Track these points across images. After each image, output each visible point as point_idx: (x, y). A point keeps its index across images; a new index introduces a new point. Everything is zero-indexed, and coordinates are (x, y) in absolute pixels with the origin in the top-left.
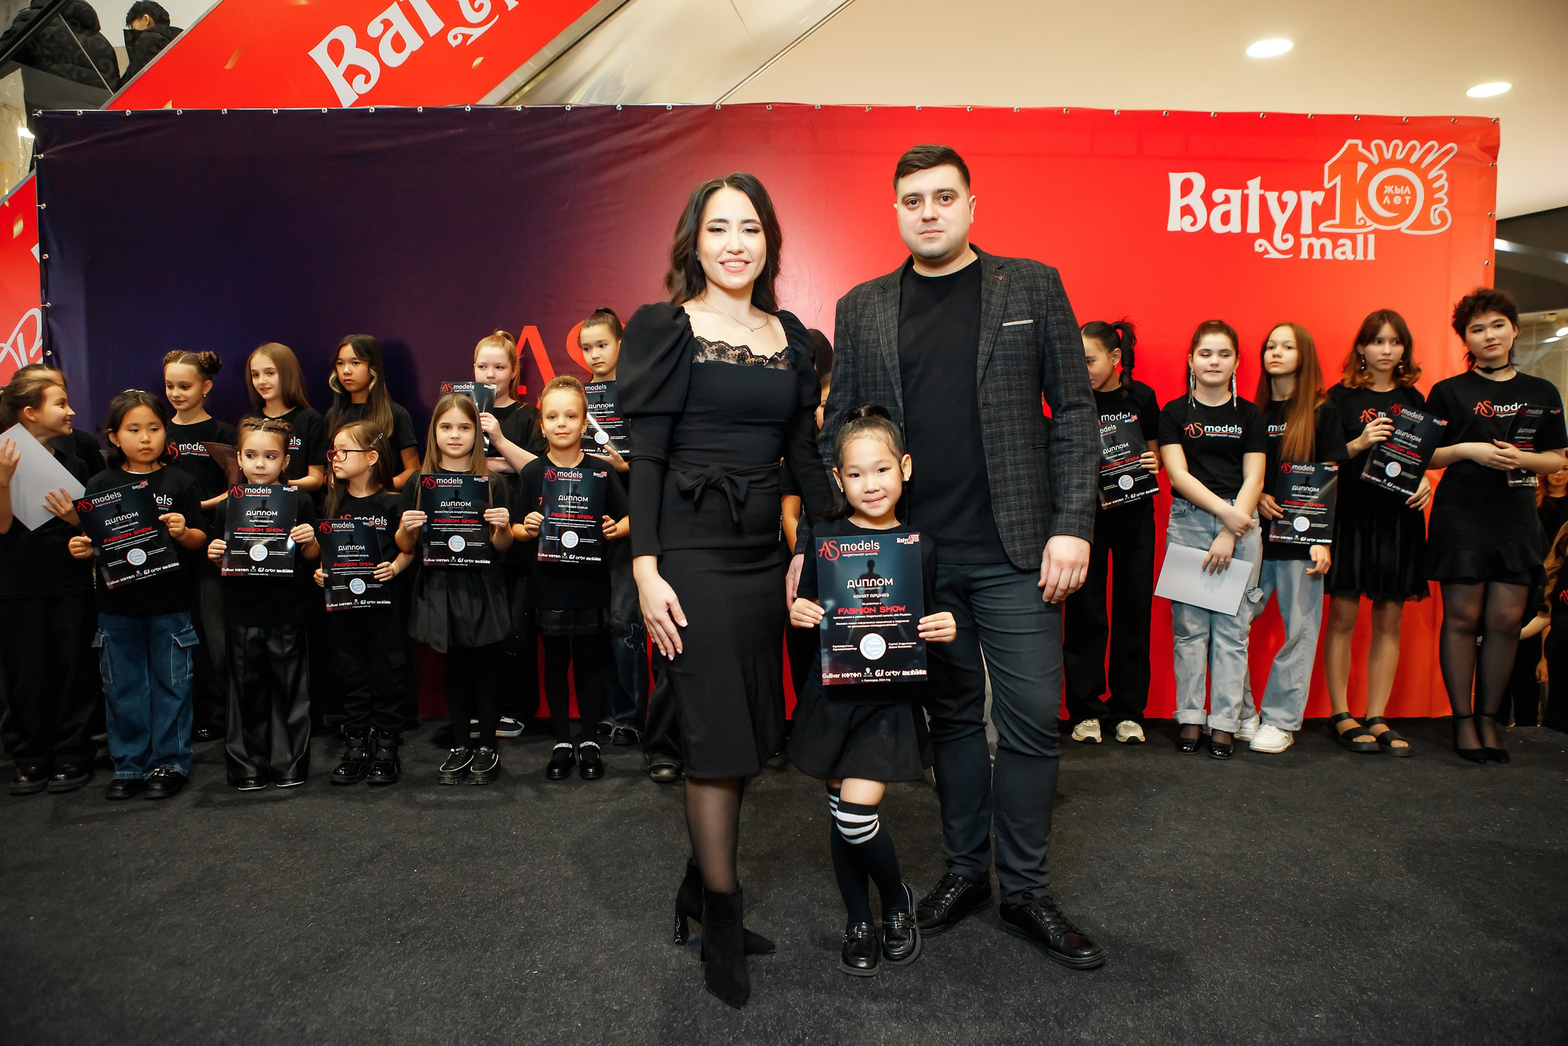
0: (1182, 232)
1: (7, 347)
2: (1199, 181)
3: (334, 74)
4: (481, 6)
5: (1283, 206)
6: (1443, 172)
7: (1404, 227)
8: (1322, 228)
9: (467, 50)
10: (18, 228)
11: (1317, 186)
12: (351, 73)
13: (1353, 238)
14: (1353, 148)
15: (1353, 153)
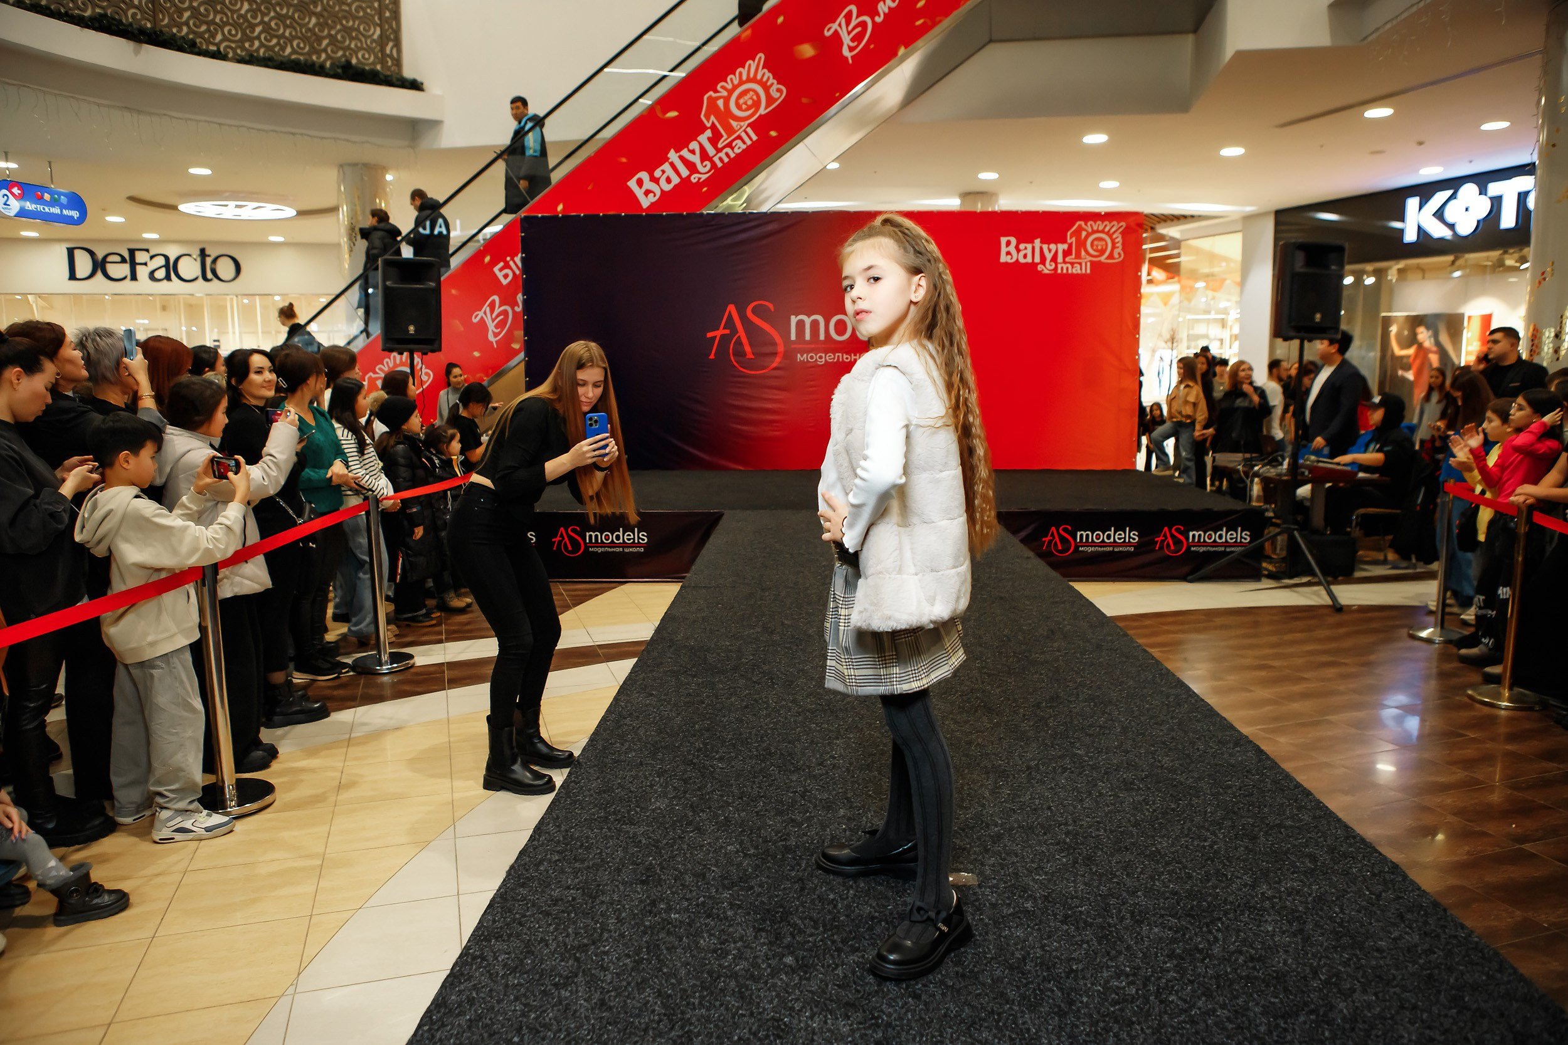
0: (1006, 263)
1: (481, 314)
2: (1013, 241)
3: (639, 193)
4: (705, 166)
5: (1050, 251)
6: (1120, 236)
7: (1103, 259)
8: (1067, 259)
9: (700, 184)
10: (487, 259)
11: (1064, 241)
13: (1080, 264)
14: (1080, 226)
15: (1080, 228)
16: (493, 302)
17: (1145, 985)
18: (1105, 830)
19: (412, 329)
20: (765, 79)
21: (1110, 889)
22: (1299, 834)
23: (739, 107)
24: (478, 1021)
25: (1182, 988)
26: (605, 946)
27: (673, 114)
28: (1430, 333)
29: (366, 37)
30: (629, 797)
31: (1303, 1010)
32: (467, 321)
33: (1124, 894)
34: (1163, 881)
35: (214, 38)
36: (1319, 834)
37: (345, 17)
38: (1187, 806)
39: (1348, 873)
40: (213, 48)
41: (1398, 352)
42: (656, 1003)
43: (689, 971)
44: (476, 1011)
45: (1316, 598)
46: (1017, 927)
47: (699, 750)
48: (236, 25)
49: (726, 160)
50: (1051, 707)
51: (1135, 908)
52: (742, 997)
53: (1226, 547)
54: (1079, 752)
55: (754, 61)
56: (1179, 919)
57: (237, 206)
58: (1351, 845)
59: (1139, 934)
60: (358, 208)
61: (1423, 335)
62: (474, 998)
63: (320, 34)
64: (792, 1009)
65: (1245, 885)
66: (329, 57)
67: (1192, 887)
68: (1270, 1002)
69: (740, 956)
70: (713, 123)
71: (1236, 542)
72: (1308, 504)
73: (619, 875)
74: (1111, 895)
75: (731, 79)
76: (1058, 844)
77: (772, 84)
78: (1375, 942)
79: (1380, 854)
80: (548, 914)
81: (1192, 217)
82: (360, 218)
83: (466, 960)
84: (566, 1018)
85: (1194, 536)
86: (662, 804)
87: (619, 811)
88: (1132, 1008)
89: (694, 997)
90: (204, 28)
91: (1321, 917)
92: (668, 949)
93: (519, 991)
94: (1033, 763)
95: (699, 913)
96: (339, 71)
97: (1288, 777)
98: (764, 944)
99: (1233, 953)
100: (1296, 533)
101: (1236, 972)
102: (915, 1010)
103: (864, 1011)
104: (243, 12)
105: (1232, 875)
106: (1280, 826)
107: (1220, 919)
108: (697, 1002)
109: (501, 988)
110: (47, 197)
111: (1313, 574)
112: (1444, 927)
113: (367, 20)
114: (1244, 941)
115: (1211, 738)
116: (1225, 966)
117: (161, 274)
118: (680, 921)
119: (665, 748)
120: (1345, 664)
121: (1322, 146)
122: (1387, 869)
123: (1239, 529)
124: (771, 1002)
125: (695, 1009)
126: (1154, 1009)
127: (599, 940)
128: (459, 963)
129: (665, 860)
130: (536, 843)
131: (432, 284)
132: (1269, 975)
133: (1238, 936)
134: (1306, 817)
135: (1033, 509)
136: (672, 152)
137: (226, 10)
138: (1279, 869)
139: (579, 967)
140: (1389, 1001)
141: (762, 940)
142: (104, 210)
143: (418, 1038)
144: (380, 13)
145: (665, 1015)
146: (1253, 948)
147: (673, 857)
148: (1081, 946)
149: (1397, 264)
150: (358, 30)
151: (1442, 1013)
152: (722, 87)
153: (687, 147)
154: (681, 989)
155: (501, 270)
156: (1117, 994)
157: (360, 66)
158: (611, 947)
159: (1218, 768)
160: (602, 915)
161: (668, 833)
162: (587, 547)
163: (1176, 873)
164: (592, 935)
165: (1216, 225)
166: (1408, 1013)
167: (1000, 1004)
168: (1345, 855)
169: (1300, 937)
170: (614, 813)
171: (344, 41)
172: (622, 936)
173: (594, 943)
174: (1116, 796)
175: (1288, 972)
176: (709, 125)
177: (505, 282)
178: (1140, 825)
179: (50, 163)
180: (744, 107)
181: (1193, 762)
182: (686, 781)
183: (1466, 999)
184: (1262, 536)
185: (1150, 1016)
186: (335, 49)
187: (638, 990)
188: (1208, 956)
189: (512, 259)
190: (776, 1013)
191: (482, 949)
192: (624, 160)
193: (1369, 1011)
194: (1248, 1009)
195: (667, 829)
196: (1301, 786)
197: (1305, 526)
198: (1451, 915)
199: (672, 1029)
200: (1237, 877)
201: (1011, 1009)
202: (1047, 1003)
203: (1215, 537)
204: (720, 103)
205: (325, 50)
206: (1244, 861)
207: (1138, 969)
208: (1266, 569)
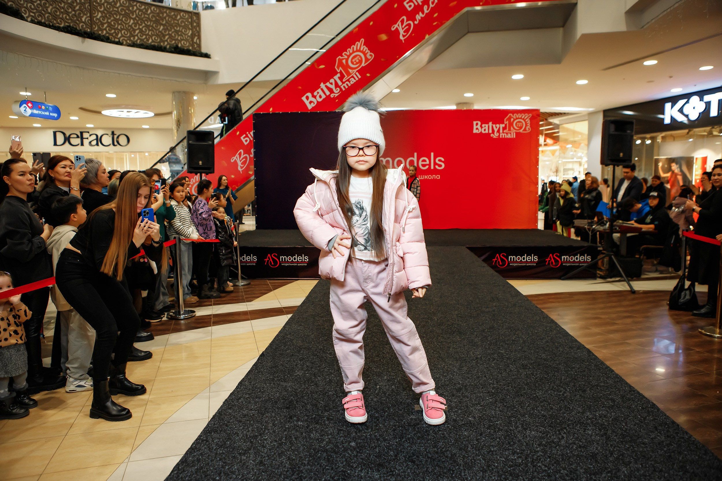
0: (476, 134)
1: (235, 158)
2: (479, 123)
3: (307, 102)
4: (337, 90)
5: (496, 127)
6: (529, 120)
7: (521, 131)
8: (505, 131)
9: (334, 98)
10: (238, 133)
11: (503, 123)
12: (311, 102)
13: (511, 133)
14: (510, 116)
15: (510, 117)
16: (241, 152)
17: (526, 458)
18: (512, 387)
19: (200, 163)
20: (364, 50)
21: (512, 414)
22: (607, 389)
23: (352, 63)
24: (201, 469)
25: (545, 460)
26: (265, 436)
27: (322, 67)
28: (678, 166)
29: (185, 35)
30: (285, 370)
31: (604, 471)
32: (229, 161)
33: (519, 416)
34: (538, 410)
35: (117, 36)
36: (617, 390)
37: (176, 26)
38: (552, 376)
39: (630, 408)
40: (117, 40)
41: (663, 175)
42: (287, 463)
43: (305, 448)
44: (200, 465)
45: (622, 287)
46: (465, 430)
47: (321, 349)
48: (127, 30)
49: (347, 87)
50: (489, 332)
51: (524, 422)
52: (328, 460)
53: (579, 263)
54: (502, 351)
55: (359, 42)
56: (545, 428)
57: (128, 112)
58: (632, 395)
59: (525, 434)
60: (181, 111)
61: (674, 167)
62: (200, 459)
63: (165, 33)
64: (352, 467)
65: (579, 413)
66: (168, 44)
67: (552, 413)
68: (588, 467)
69: (330, 442)
70: (341, 70)
71: (584, 261)
72: (618, 243)
73: (276, 405)
74: (512, 416)
75: (349, 51)
76: (488, 392)
77: (368, 53)
78: (642, 440)
79: (647, 399)
80: (240, 421)
81: (565, 113)
82: (182, 116)
83: (199, 442)
84: (243, 469)
85: (564, 258)
86: (300, 373)
87: (280, 376)
88: (519, 469)
89: (305, 461)
90: (113, 31)
91: (616, 428)
92: (295, 438)
93: (222, 456)
94: (479, 356)
95: (312, 422)
96: (173, 50)
97: (602, 363)
98: (342, 436)
99: (571, 444)
100: (613, 257)
101: (572, 453)
102: (412, 468)
103: (387, 468)
104: (130, 24)
105: (573, 408)
106: (597, 386)
107: (565, 428)
108: (306, 462)
109: (214, 454)
110: (43, 107)
111: (621, 276)
112: (677, 433)
113: (186, 27)
114: (577, 438)
115: (566, 346)
116: (566, 450)
117: (94, 143)
118: (303, 426)
119: (304, 348)
120: (635, 317)
121: (624, 79)
122: (649, 406)
123: (586, 255)
124: (342, 463)
125: (305, 466)
126: (530, 470)
127: (263, 434)
128: (196, 443)
129: (299, 398)
130: (239, 390)
131: (210, 142)
132: (588, 454)
133: (574, 436)
134: (610, 382)
135: (488, 246)
136: (322, 83)
137: (123, 23)
138: (596, 406)
139: (252, 446)
140: (648, 467)
141: (341, 435)
142: (69, 114)
143: (171, 477)
144: (192, 23)
145: (290, 468)
146: (581, 442)
147: (303, 397)
148: (496, 440)
149: (661, 134)
150: (182, 31)
151: (675, 474)
152: (345, 54)
153: (329, 81)
154: (299, 457)
155: (244, 138)
156: (512, 462)
157: (183, 48)
158: (268, 437)
159: (568, 359)
160: (266, 422)
161: (301, 386)
162: (280, 263)
163: (545, 407)
164: (260, 431)
165: (576, 117)
166: (657, 474)
167: (454, 466)
168: (629, 400)
169: (604, 437)
170: (277, 377)
171: (175, 37)
172: (274, 432)
173: (260, 435)
174: (518, 371)
175: (598, 453)
176: (339, 71)
177: (246, 143)
178: (528, 384)
179: (45, 92)
180: (355, 63)
181: (557, 356)
182: (312, 363)
183: (688, 468)
184: (596, 258)
185: (528, 473)
186: (171, 40)
187: (279, 456)
188: (558, 445)
189: (249, 133)
190: (344, 468)
191: (207, 437)
192: (300, 88)
193: (638, 472)
194: (577, 470)
195: (301, 384)
196: (609, 367)
197: (617, 254)
198: (681, 427)
199: (293, 475)
200: (574, 409)
201: (459, 468)
202: (477, 466)
203: (574, 259)
204: (344, 61)
205: (167, 41)
206: (579, 402)
207: (523, 451)
208: (599, 274)
